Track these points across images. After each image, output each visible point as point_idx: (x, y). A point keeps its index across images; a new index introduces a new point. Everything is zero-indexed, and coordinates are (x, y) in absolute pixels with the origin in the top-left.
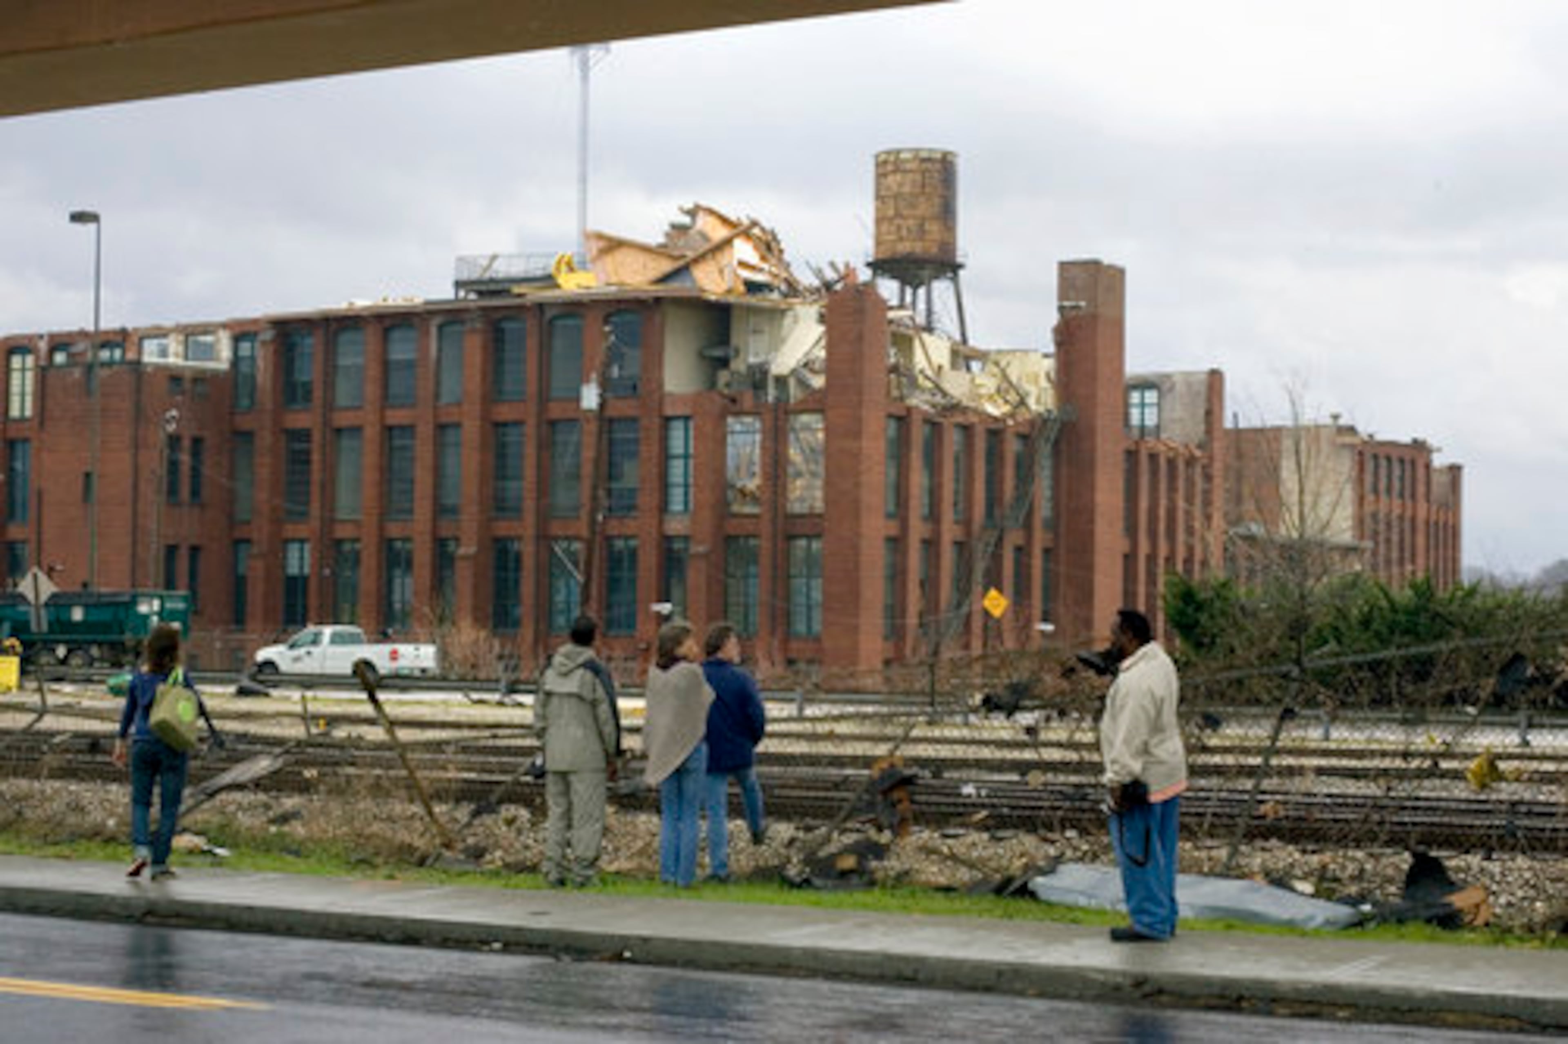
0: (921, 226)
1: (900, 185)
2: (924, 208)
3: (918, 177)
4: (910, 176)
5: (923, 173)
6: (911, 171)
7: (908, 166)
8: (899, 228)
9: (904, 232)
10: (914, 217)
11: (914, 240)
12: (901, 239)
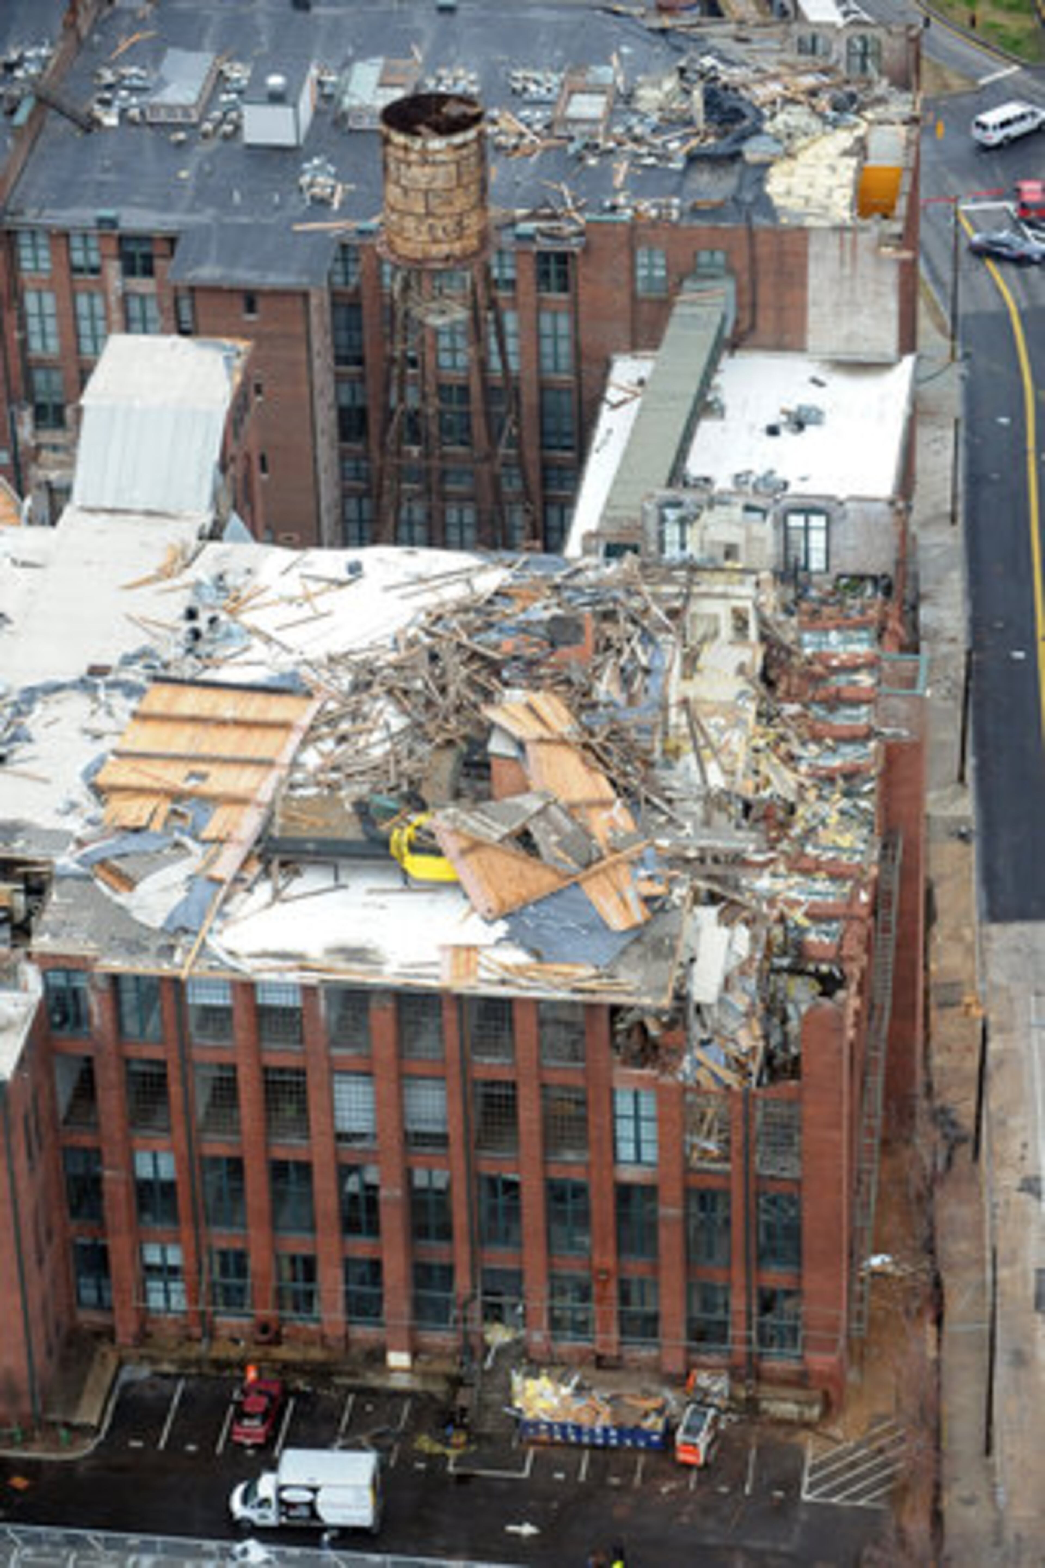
0: (459, 223)
1: (433, 179)
2: (461, 202)
3: (453, 168)
4: (442, 170)
5: (458, 163)
6: (443, 163)
7: (440, 157)
8: (431, 228)
9: (440, 233)
10: (451, 215)
11: (451, 242)
12: (435, 241)
